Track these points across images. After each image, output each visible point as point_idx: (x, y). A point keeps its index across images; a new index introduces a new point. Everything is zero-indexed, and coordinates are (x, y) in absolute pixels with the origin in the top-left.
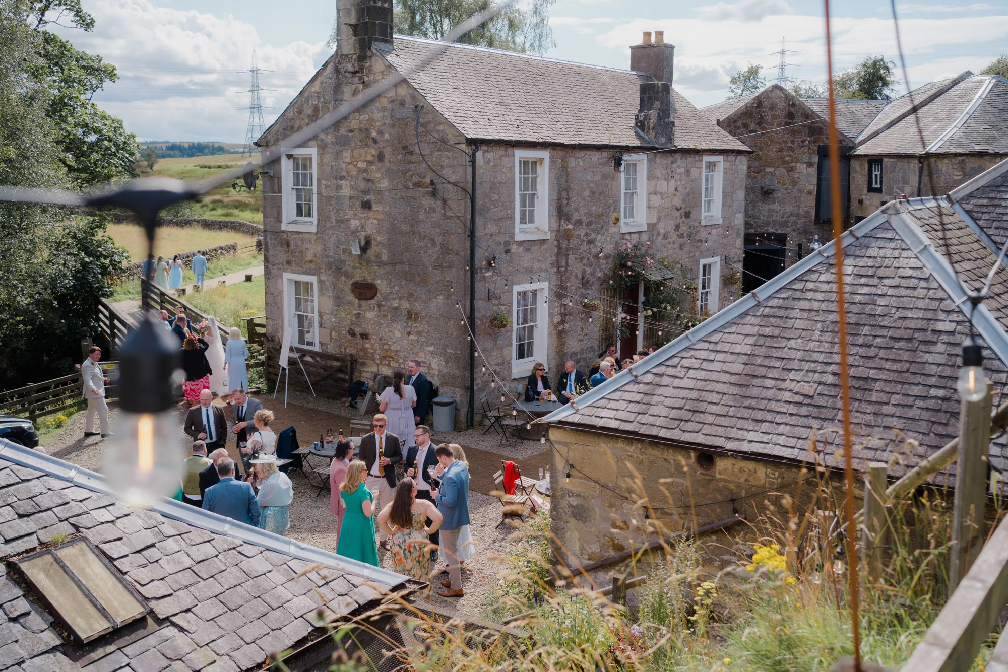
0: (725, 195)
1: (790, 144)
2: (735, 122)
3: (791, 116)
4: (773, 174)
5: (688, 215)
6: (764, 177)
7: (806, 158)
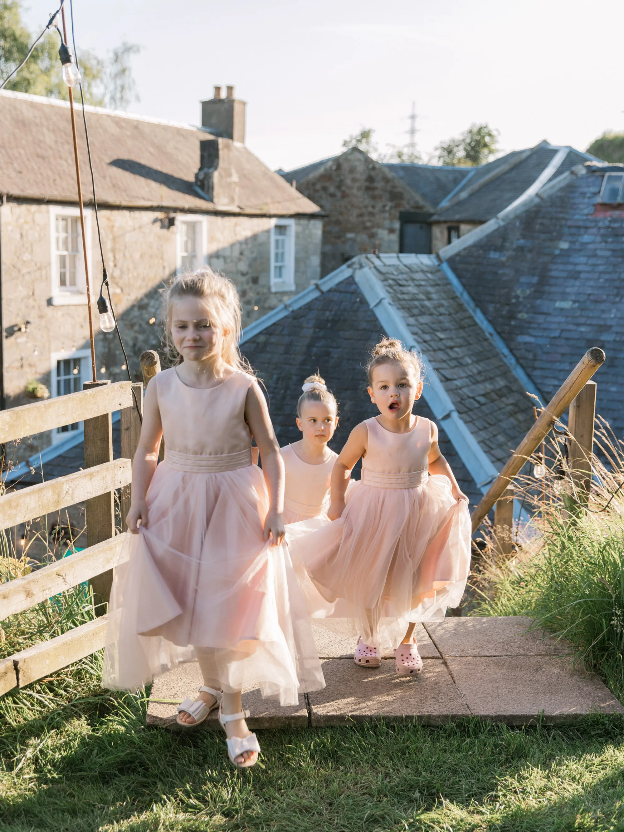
0: (297, 261)
1: (370, 209)
2: (314, 184)
3: (370, 179)
4: (354, 240)
5: (255, 280)
6: (344, 242)
7: (387, 223)
